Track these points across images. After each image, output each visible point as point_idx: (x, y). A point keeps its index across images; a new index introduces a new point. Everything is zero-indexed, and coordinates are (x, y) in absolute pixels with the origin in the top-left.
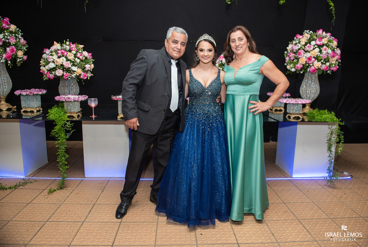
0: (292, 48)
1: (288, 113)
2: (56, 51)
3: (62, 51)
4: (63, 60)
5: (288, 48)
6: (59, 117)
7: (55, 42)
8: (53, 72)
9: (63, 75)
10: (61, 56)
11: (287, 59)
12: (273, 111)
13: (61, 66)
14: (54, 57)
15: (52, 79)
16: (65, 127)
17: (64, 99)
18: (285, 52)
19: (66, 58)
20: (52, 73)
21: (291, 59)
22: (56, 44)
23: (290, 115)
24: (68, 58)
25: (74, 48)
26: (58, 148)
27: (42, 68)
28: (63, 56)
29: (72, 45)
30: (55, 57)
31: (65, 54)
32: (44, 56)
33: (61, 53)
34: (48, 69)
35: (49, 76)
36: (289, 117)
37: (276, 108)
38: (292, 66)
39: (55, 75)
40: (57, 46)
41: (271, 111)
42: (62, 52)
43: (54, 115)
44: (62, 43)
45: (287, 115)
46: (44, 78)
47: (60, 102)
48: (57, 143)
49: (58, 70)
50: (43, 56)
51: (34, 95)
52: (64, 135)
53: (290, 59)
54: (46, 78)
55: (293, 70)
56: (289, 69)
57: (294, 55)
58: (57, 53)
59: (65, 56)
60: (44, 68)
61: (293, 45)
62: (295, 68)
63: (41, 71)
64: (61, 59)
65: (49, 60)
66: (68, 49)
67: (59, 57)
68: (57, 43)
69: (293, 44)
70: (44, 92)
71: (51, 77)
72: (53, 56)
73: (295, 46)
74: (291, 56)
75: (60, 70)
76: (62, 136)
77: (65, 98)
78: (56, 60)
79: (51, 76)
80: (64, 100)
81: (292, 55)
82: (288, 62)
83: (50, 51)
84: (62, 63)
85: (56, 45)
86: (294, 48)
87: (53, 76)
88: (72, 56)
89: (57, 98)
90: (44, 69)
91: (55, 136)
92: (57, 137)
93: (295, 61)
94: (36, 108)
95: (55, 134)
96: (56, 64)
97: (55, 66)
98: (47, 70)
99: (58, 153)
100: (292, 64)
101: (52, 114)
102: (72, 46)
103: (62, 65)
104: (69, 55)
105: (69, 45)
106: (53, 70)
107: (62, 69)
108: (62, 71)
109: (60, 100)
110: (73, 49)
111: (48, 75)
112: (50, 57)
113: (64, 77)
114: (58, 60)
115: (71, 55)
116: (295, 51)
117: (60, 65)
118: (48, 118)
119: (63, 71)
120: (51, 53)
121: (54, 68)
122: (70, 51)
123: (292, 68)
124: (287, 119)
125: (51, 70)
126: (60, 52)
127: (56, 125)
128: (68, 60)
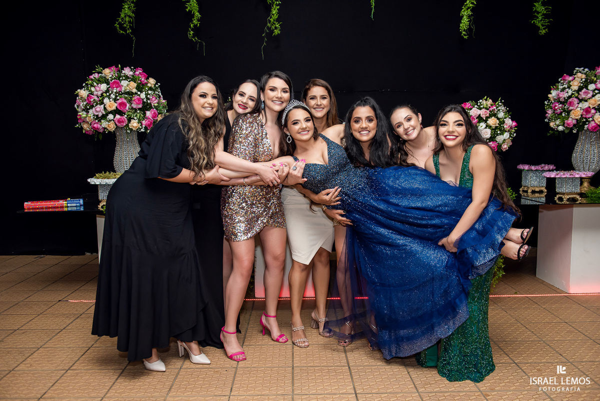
0: (558, 95)
1: (558, 193)
5: (549, 96)
11: (550, 112)
12: (529, 193)
18: (546, 103)
21: (556, 112)
23: (561, 196)
36: (561, 199)
37: (533, 189)
38: (558, 122)
41: (525, 194)
45: (556, 196)
53: (554, 113)
55: (561, 128)
56: (554, 128)
57: (560, 105)
61: (559, 91)
62: (563, 125)
69: (558, 89)
73: (562, 93)
74: (556, 108)
81: (558, 106)
82: (552, 116)
86: (561, 96)
93: (563, 115)
100: (559, 120)
116: (562, 100)
123: (558, 126)
124: (557, 201)
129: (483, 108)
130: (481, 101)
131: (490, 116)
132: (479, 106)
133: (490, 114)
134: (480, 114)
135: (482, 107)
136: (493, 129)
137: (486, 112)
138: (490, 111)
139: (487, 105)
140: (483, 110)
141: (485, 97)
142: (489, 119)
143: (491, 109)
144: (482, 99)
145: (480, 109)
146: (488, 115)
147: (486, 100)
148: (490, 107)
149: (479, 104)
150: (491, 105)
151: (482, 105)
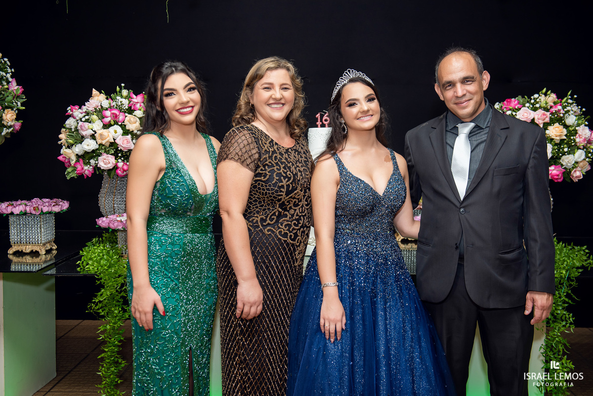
2: (100, 112)
3: (113, 112)
4: (116, 132)
6: (109, 267)
7: (94, 89)
8: (92, 161)
9: (116, 167)
10: (112, 123)
13: (110, 146)
14: (94, 125)
15: (87, 176)
16: (121, 291)
17: (120, 224)
19: (123, 127)
20: (89, 163)
22: (96, 95)
24: (127, 128)
25: (139, 104)
26: (104, 342)
27: (64, 150)
28: (116, 123)
29: (134, 96)
30: (97, 125)
31: (121, 118)
32: (70, 123)
33: (111, 116)
34: (80, 154)
35: (83, 169)
39: (96, 168)
40: (98, 99)
42: (113, 114)
43: (99, 262)
44: (109, 93)
46: (69, 173)
47: (110, 230)
48: (102, 329)
49: (105, 156)
50: (68, 122)
51: (42, 213)
52: (120, 312)
54: (74, 175)
58: (102, 118)
59: (120, 124)
60: (68, 151)
63: (60, 158)
64: (112, 129)
65: (84, 133)
66: (127, 108)
67: (106, 126)
68: (98, 93)
70: (65, 205)
71: (87, 172)
72: (90, 122)
75: (109, 155)
76: (116, 312)
77: (121, 221)
78: (99, 132)
79: (87, 169)
80: (120, 228)
83: (84, 110)
84: (114, 139)
85: (96, 98)
87: (91, 170)
88: (135, 123)
89: (102, 222)
90: (69, 154)
91: (100, 313)
92: (103, 317)
94: (44, 245)
95: (98, 309)
96: (99, 141)
97: (97, 147)
98: (77, 155)
99: (103, 355)
101: (91, 259)
102: (135, 100)
103: (113, 144)
104: (130, 121)
105: (128, 97)
106: (90, 155)
107: (113, 152)
108: (113, 157)
109: (112, 226)
110: (138, 106)
111: (79, 167)
112: (86, 124)
113: (119, 172)
114: (105, 132)
115: (135, 120)
117: (108, 145)
118: (78, 269)
119: (116, 157)
120: (87, 117)
121: (93, 151)
122: (130, 111)
125: (86, 157)
126: (108, 113)
127: (102, 286)
128: (126, 132)
129: (540, 107)
130: (536, 96)
131: (552, 122)
132: (533, 104)
133: (551, 118)
134: (533, 119)
135: (538, 106)
136: (556, 144)
137: (544, 114)
138: (552, 113)
139: (546, 103)
140: (540, 112)
141: (544, 90)
142: (550, 128)
143: (553, 110)
144: (538, 93)
145: (535, 109)
146: (547, 120)
147: (546, 94)
148: (551, 107)
149: (532, 101)
150: (555, 103)
151: (537, 103)
